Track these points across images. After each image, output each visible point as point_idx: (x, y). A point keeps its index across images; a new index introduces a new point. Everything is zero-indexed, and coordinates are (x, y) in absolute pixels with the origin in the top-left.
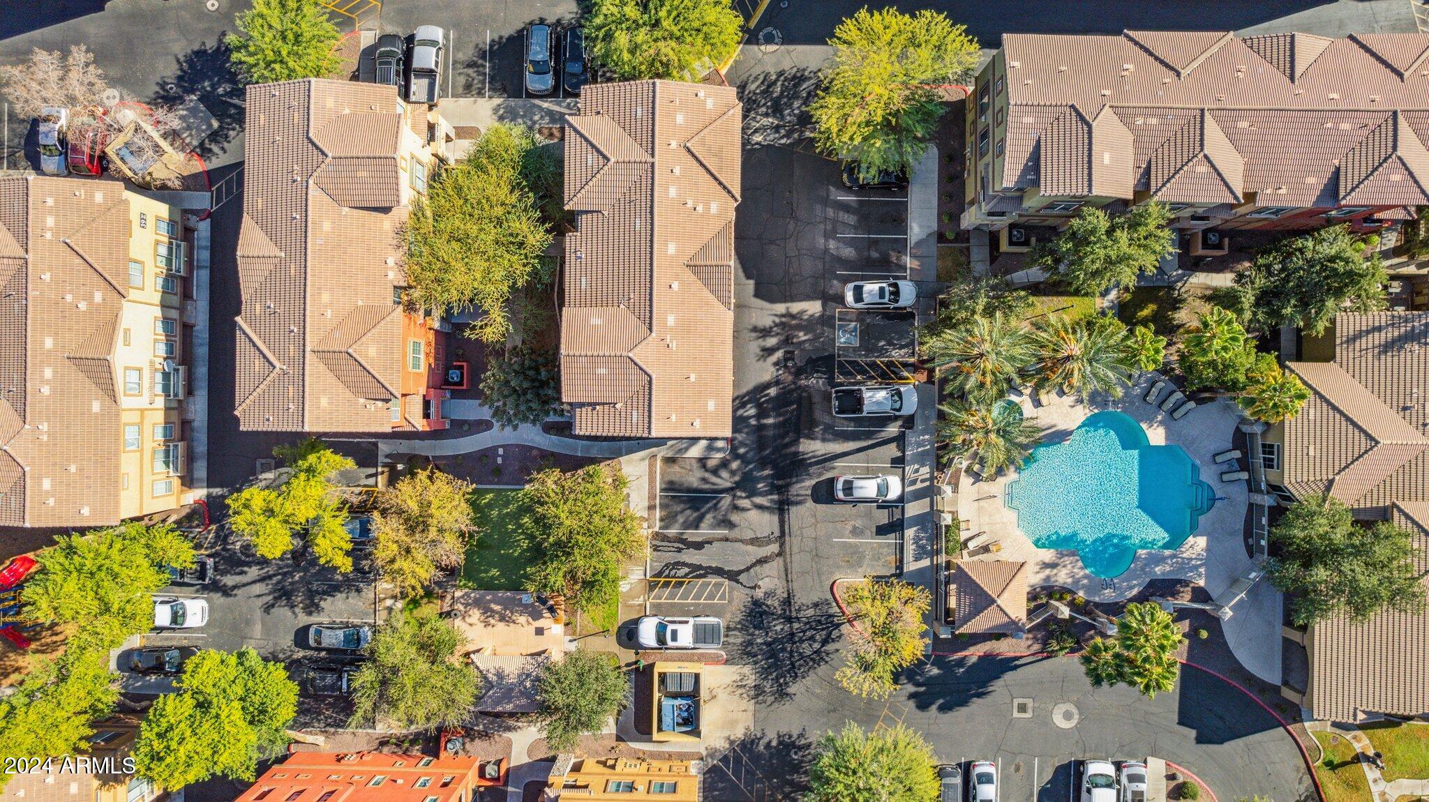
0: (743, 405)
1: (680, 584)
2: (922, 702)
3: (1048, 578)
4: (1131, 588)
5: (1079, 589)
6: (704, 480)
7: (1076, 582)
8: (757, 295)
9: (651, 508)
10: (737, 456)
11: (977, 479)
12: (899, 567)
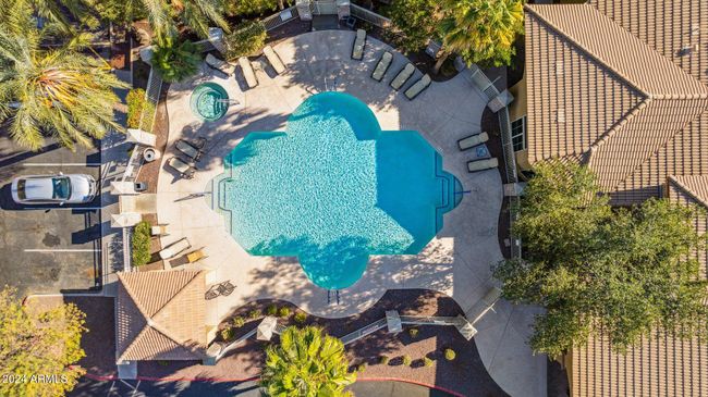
3: (264, 289)
4: (364, 300)
5: (301, 302)
7: (297, 294)
11: (178, 176)
12: (98, 280)
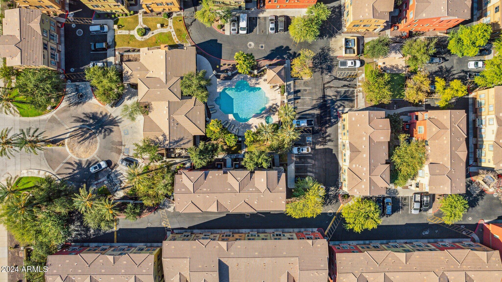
0: (335, 122)
1: (349, 76)
2: (288, 48)
3: (257, 80)
4: (236, 78)
5: (250, 78)
6: (344, 103)
7: (250, 80)
8: (332, 150)
9: (357, 96)
10: (336, 109)
11: (276, 104)
12: (294, 82)
